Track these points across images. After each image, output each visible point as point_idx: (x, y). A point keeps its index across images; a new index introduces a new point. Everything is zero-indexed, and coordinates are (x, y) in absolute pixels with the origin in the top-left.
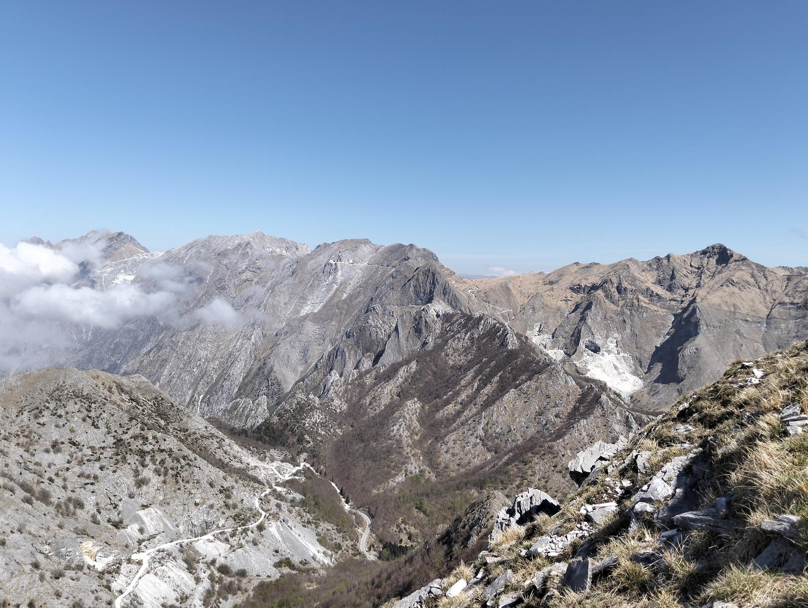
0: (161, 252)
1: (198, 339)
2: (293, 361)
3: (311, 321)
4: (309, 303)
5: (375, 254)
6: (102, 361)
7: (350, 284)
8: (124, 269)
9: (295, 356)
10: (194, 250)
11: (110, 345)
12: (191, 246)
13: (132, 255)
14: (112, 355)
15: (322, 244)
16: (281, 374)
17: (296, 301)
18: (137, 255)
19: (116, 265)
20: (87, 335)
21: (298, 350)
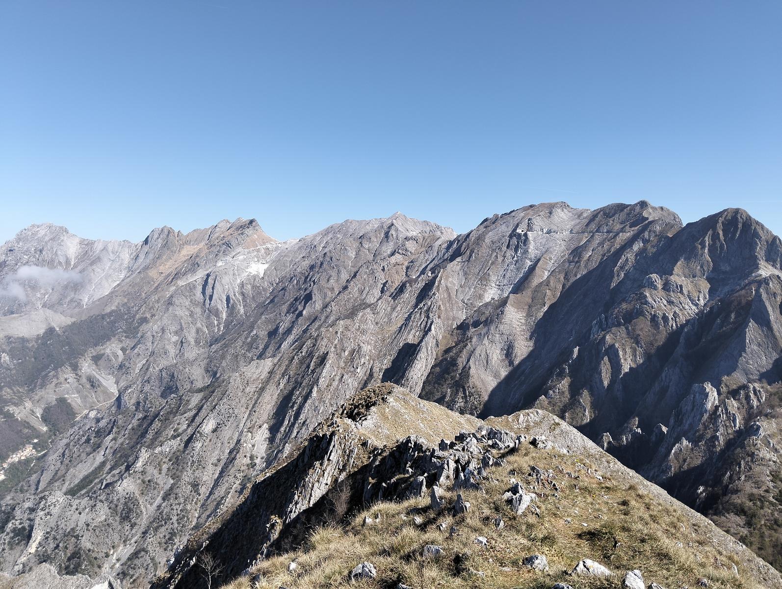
0: (295, 239)
1: (359, 329)
2: (494, 362)
3: (512, 306)
4: (494, 285)
5: (578, 221)
6: (237, 356)
7: (551, 259)
8: (257, 257)
9: (496, 354)
10: (330, 236)
11: (246, 338)
12: (327, 232)
13: (264, 243)
14: (249, 350)
15: (490, 216)
16: (480, 380)
17: (474, 281)
18: (271, 244)
19: (249, 253)
20: (219, 329)
21: (499, 346)
